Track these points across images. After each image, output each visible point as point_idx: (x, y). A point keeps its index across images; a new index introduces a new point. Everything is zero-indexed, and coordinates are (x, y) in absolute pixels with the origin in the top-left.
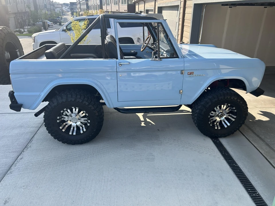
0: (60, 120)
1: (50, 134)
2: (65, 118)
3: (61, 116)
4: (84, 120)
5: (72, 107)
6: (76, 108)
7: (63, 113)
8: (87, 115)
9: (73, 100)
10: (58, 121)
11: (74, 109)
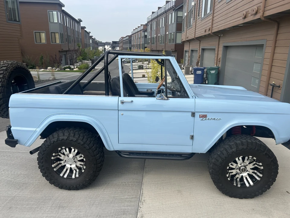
0: (55, 158)
1: (40, 170)
2: (61, 156)
3: (58, 153)
4: (80, 164)
5: (72, 148)
6: (76, 149)
7: (60, 150)
8: (85, 160)
9: (75, 139)
10: (52, 158)
11: (73, 150)
